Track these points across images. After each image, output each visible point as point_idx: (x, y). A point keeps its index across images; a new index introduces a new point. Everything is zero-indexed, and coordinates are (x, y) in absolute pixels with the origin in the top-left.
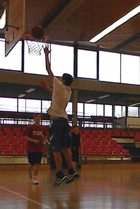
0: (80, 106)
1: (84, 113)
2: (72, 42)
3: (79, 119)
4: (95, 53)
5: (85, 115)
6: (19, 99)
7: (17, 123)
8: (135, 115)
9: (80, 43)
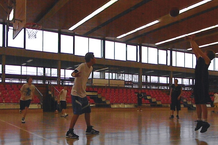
0: (62, 71)
1: (65, 76)
2: (57, 30)
3: (61, 80)
4: (72, 37)
5: (66, 77)
6: (22, 67)
7: (21, 82)
8: (98, 77)
9: (63, 30)
